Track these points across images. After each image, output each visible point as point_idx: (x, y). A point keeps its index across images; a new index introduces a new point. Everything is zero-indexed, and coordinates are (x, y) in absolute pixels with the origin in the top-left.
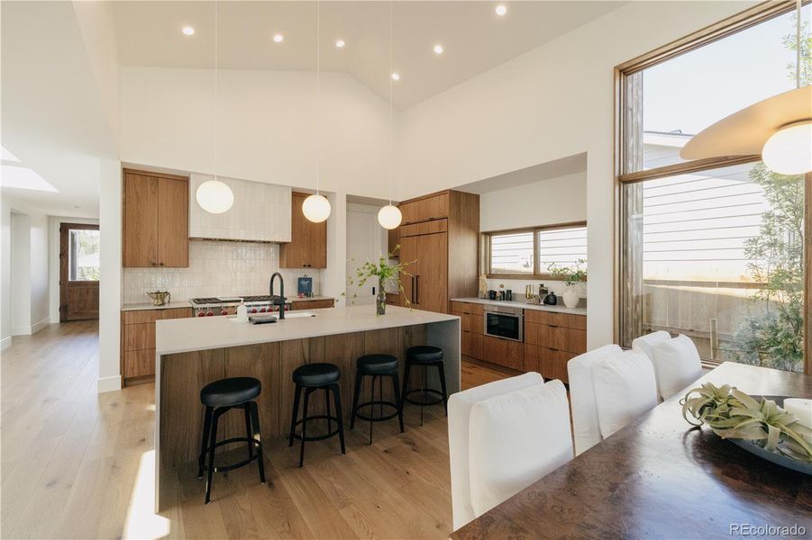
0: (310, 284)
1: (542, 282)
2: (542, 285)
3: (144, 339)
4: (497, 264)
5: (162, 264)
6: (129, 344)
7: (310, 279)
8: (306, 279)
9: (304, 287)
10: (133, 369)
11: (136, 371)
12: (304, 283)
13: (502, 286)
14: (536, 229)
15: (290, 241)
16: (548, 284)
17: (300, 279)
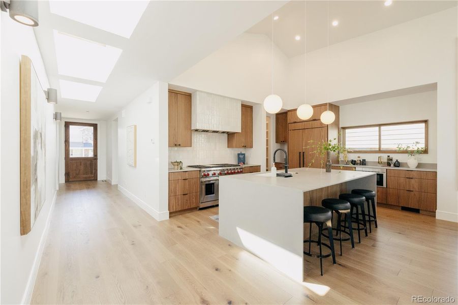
0: (244, 157)
1: (389, 155)
2: (389, 156)
3: (178, 189)
4: (349, 145)
5: (179, 145)
6: (171, 192)
7: (244, 154)
8: (242, 154)
9: (241, 159)
10: (173, 207)
11: (174, 208)
12: (241, 156)
13: (359, 157)
14: (380, 125)
15: (240, 132)
16: (392, 156)
17: (239, 154)
